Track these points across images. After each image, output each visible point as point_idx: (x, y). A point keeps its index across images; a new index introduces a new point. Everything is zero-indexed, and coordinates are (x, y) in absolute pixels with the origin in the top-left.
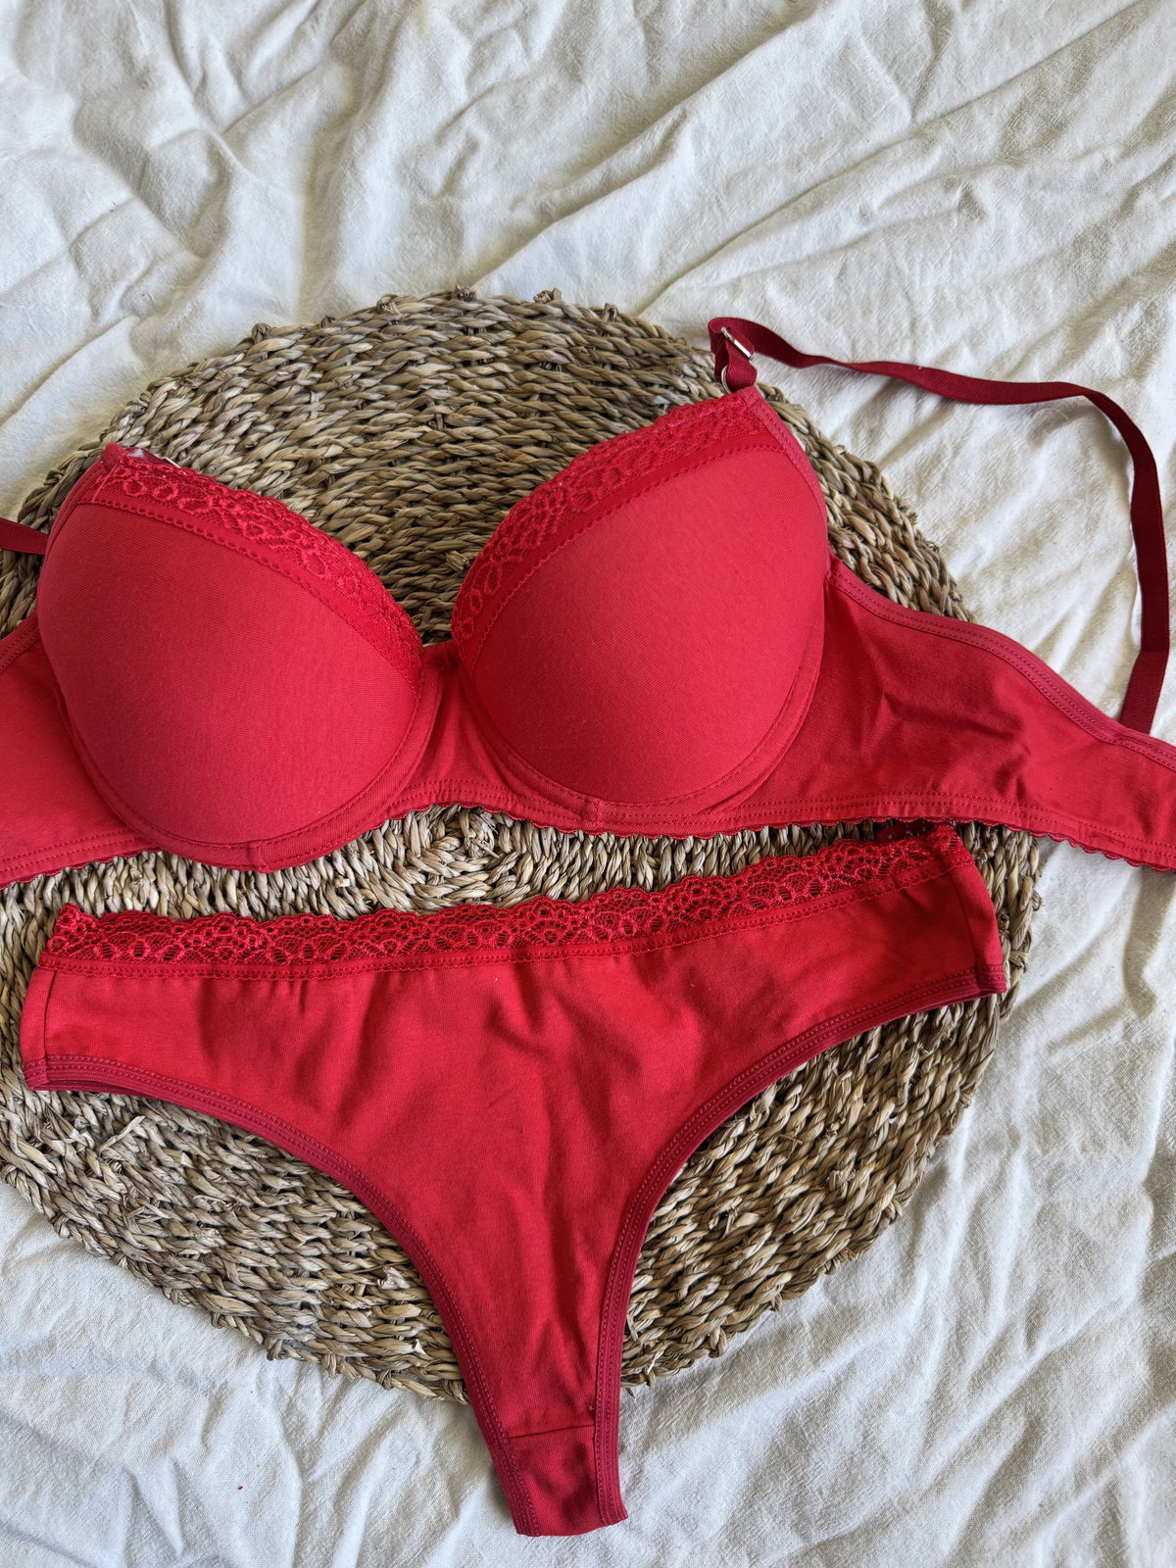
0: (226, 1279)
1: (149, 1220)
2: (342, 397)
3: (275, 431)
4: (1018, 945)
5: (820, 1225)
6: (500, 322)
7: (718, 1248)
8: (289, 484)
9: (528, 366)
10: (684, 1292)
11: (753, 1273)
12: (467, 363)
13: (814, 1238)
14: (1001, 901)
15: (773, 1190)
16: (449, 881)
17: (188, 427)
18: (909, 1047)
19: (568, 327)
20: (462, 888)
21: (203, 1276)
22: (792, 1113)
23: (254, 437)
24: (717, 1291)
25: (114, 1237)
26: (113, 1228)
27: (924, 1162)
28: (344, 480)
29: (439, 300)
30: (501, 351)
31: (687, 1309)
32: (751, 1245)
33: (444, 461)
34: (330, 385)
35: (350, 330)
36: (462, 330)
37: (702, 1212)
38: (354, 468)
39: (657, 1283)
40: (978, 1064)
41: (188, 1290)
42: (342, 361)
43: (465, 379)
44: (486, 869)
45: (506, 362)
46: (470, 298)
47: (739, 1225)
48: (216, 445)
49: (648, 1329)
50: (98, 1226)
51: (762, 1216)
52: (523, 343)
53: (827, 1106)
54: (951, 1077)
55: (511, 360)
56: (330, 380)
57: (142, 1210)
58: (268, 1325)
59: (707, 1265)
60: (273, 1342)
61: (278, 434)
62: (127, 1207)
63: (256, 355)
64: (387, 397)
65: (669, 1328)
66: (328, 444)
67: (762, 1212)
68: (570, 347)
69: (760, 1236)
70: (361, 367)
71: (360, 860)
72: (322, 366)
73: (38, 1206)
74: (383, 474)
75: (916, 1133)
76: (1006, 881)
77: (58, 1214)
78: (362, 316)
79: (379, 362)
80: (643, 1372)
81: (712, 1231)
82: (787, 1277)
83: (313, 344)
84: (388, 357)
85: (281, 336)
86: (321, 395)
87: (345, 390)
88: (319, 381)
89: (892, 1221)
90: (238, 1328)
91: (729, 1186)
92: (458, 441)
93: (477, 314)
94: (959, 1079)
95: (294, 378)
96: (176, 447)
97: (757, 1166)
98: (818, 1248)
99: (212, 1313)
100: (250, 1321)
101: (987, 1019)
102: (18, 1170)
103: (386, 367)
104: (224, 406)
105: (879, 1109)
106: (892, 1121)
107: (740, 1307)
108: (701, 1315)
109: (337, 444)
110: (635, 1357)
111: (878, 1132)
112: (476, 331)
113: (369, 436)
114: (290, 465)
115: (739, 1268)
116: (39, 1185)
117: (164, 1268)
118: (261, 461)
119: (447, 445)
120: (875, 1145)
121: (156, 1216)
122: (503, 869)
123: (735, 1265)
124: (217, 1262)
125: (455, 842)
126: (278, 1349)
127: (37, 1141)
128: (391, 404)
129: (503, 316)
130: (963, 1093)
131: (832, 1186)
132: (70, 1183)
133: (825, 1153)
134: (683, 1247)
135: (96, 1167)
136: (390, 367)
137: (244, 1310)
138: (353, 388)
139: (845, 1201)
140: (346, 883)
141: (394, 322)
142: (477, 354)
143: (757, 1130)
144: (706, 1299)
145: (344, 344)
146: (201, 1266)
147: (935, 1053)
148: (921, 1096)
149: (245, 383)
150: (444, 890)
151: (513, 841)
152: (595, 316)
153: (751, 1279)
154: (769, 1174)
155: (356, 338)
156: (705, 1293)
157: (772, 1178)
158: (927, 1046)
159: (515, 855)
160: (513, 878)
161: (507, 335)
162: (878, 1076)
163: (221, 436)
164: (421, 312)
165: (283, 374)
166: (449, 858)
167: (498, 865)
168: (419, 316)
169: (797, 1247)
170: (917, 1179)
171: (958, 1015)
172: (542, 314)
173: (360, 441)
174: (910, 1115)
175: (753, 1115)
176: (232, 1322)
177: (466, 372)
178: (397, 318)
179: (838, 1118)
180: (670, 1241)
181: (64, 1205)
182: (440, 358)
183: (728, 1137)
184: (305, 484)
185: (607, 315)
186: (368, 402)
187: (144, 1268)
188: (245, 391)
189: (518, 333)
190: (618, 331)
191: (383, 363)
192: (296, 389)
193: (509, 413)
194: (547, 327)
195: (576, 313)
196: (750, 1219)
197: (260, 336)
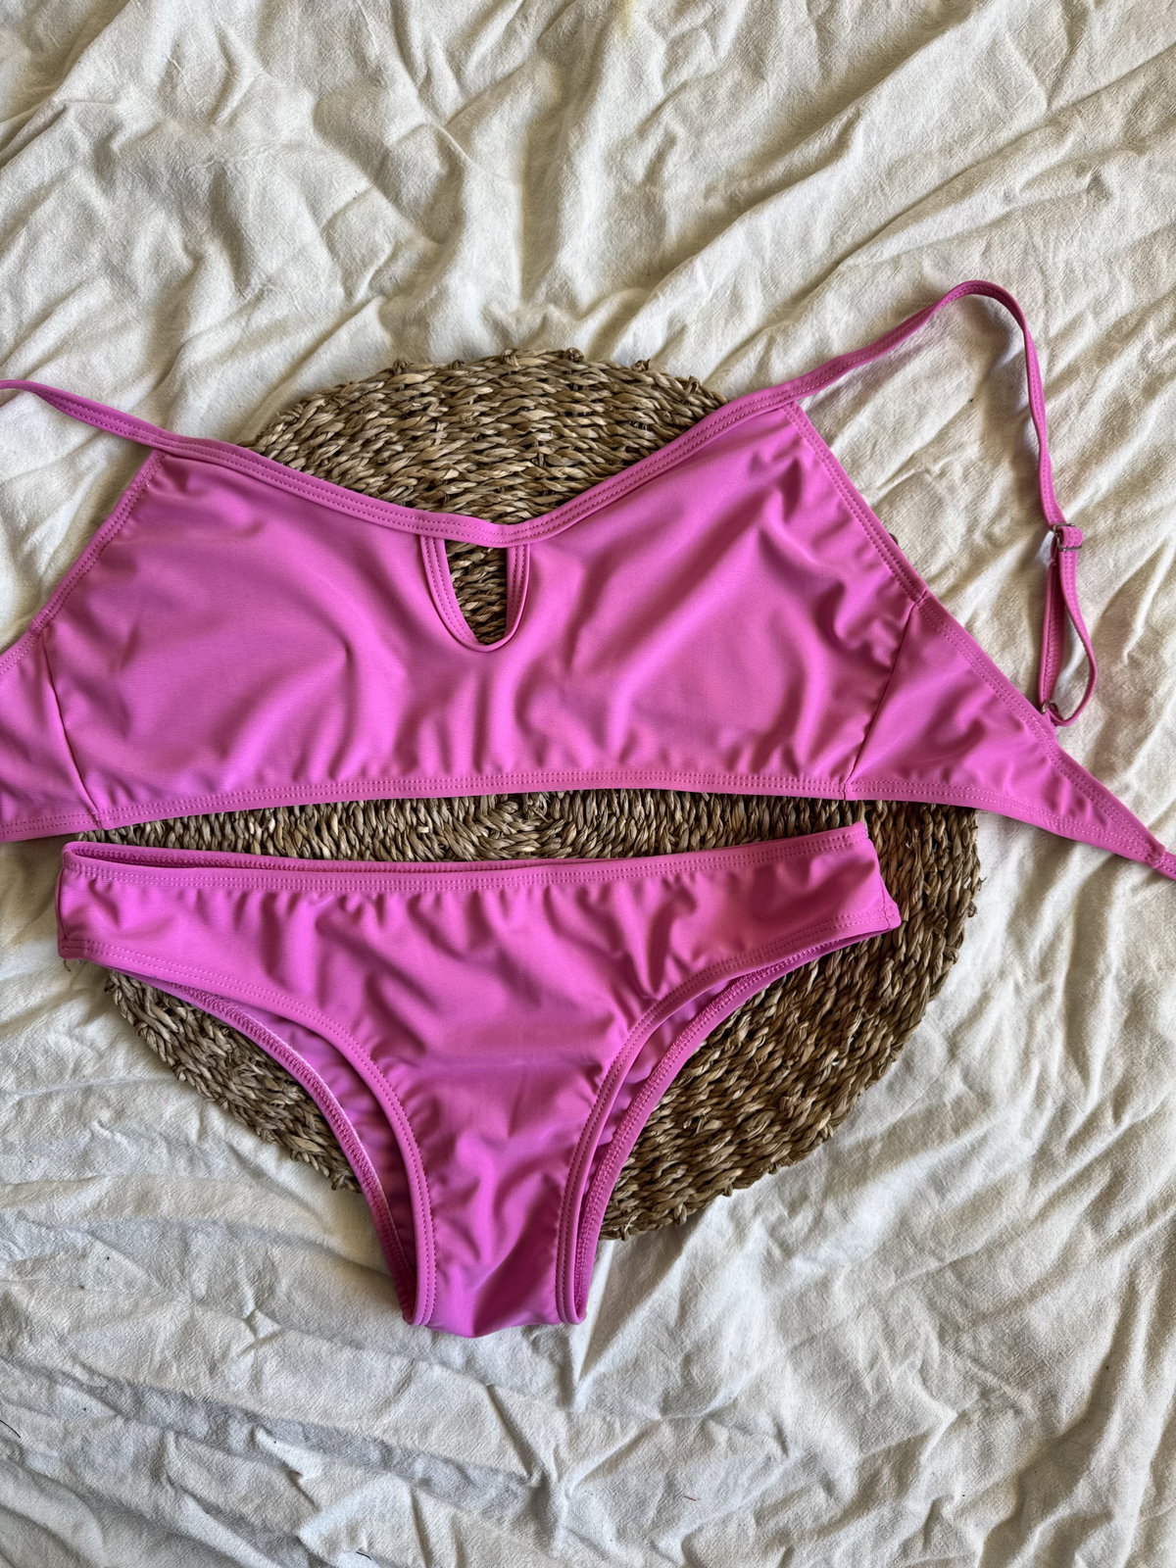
0: (304, 1125)
1: (250, 1074)
2: (463, 429)
3: (403, 451)
4: (952, 943)
5: (769, 1136)
6: (601, 383)
7: (690, 1142)
8: (412, 497)
9: (619, 423)
10: (659, 1173)
11: (713, 1165)
12: (569, 414)
13: (763, 1146)
14: (943, 905)
15: (735, 1105)
16: (508, 837)
17: (331, 439)
18: (856, 1008)
19: (657, 394)
20: (518, 843)
21: (287, 1121)
22: (758, 1049)
23: (386, 454)
24: (683, 1176)
25: (220, 1084)
26: (220, 1079)
27: (855, 1099)
28: (458, 500)
29: (552, 358)
30: (599, 408)
31: (660, 1186)
32: (715, 1144)
33: (541, 494)
34: (455, 419)
35: (475, 375)
36: (568, 385)
37: (679, 1116)
38: (466, 491)
39: (639, 1164)
40: (907, 1030)
41: (274, 1131)
42: (465, 400)
43: (565, 426)
44: (537, 830)
45: (601, 417)
46: (579, 361)
47: (706, 1128)
48: (353, 457)
49: (629, 1198)
50: (207, 1075)
51: (725, 1123)
52: (618, 403)
53: (786, 1046)
54: (885, 1037)
55: (606, 414)
56: (455, 415)
57: (243, 1067)
58: (335, 1163)
59: (678, 1155)
60: (338, 1176)
61: (407, 454)
62: (232, 1063)
63: (395, 386)
64: (499, 434)
65: (644, 1199)
66: (447, 468)
67: (726, 1120)
68: (656, 411)
69: (721, 1139)
70: (480, 407)
71: (439, 812)
72: (451, 401)
73: (162, 1055)
74: (489, 499)
75: (852, 1076)
76: (950, 891)
77: (178, 1063)
78: (489, 364)
79: (497, 404)
80: (620, 1230)
81: (685, 1130)
82: (739, 1172)
83: (443, 382)
84: (505, 401)
85: (417, 372)
86: (444, 425)
87: (466, 424)
88: (445, 414)
89: (824, 1140)
90: (311, 1163)
91: (703, 1097)
92: (554, 479)
93: (583, 374)
94: (892, 1038)
95: (425, 409)
96: (321, 455)
97: (727, 1085)
98: (766, 1153)
99: (292, 1150)
100: (320, 1159)
101: (919, 995)
102: (149, 1027)
103: (503, 410)
104: (364, 425)
105: (826, 1054)
106: (834, 1064)
107: (699, 1190)
108: (669, 1193)
109: (455, 469)
110: (615, 1218)
111: (823, 1071)
112: (580, 388)
113: (481, 465)
114: (414, 482)
115: (703, 1161)
116: (165, 1041)
117: (257, 1112)
118: (390, 475)
119: (545, 481)
120: (819, 1081)
121: (253, 1071)
122: (552, 832)
123: (700, 1158)
124: (299, 1112)
125: (516, 807)
126: (341, 1181)
127: (164, 1006)
128: (503, 440)
129: (604, 378)
130: (892, 1050)
131: (782, 1108)
132: (189, 1041)
133: (780, 1081)
134: (661, 1139)
135: (210, 1030)
136: (504, 411)
137: (317, 1150)
138: (472, 423)
139: (790, 1121)
140: (425, 830)
141: (514, 373)
142: (579, 408)
143: (729, 1058)
144: (675, 1181)
145: (469, 386)
146: (285, 1113)
147: (875, 1017)
148: (860, 1048)
149: (384, 408)
150: (502, 844)
151: (562, 810)
152: (680, 386)
153: (712, 1170)
154: (734, 1092)
155: (480, 382)
156: (675, 1176)
157: (737, 1095)
158: (870, 1011)
159: (562, 822)
160: (559, 840)
161: (605, 393)
162: (829, 1028)
163: (358, 449)
164: (537, 367)
165: (416, 405)
166: (508, 818)
167: (549, 828)
168: (535, 370)
169: (750, 1149)
170: (848, 1110)
171: (897, 989)
172: (637, 381)
173: (474, 468)
174: (849, 1061)
175: (728, 1044)
176: (307, 1158)
177: (569, 422)
178: (516, 369)
179: (793, 1057)
180: (653, 1133)
181: (184, 1057)
182: (548, 407)
183: (706, 1061)
184: (426, 500)
185: (690, 388)
186: (483, 436)
187: (242, 1111)
188: (382, 415)
189: (615, 394)
190: (697, 402)
191: (500, 406)
192: (425, 419)
193: (600, 460)
194: (640, 392)
195: (664, 381)
196: (716, 1125)
197: (400, 370)
